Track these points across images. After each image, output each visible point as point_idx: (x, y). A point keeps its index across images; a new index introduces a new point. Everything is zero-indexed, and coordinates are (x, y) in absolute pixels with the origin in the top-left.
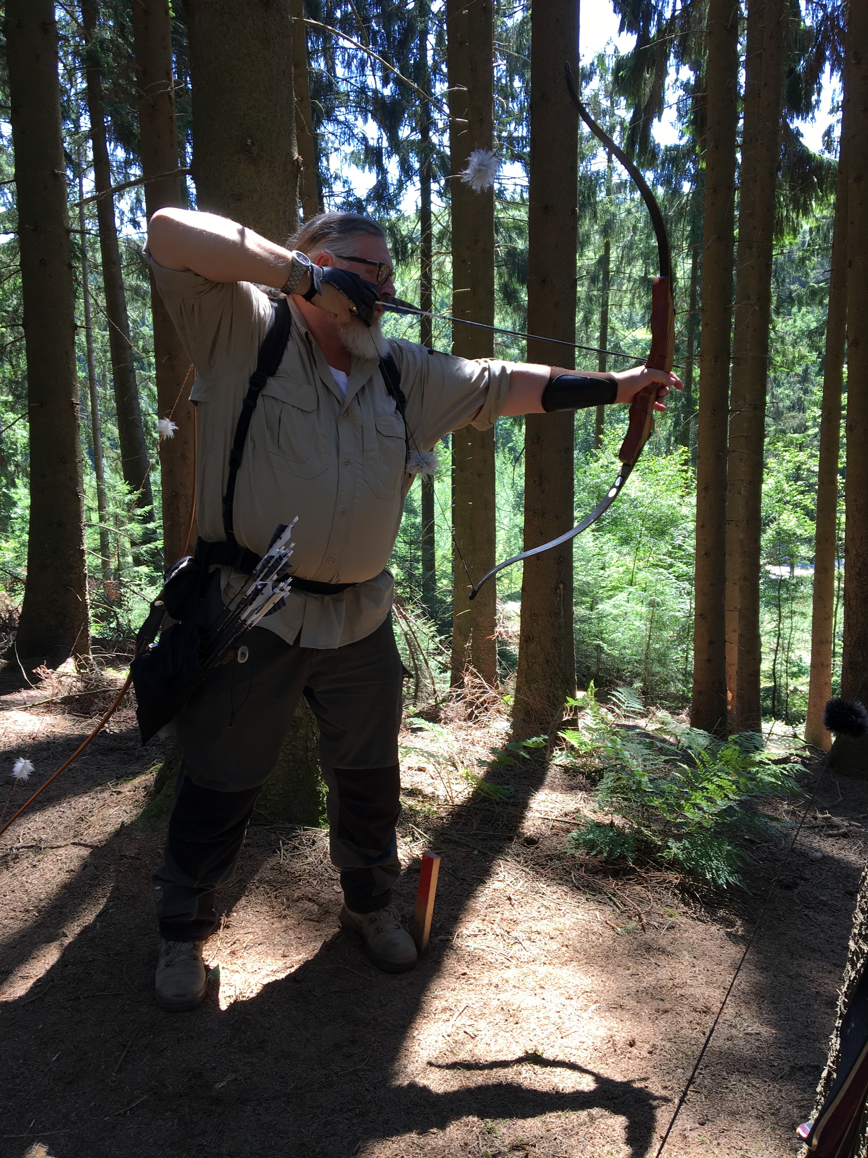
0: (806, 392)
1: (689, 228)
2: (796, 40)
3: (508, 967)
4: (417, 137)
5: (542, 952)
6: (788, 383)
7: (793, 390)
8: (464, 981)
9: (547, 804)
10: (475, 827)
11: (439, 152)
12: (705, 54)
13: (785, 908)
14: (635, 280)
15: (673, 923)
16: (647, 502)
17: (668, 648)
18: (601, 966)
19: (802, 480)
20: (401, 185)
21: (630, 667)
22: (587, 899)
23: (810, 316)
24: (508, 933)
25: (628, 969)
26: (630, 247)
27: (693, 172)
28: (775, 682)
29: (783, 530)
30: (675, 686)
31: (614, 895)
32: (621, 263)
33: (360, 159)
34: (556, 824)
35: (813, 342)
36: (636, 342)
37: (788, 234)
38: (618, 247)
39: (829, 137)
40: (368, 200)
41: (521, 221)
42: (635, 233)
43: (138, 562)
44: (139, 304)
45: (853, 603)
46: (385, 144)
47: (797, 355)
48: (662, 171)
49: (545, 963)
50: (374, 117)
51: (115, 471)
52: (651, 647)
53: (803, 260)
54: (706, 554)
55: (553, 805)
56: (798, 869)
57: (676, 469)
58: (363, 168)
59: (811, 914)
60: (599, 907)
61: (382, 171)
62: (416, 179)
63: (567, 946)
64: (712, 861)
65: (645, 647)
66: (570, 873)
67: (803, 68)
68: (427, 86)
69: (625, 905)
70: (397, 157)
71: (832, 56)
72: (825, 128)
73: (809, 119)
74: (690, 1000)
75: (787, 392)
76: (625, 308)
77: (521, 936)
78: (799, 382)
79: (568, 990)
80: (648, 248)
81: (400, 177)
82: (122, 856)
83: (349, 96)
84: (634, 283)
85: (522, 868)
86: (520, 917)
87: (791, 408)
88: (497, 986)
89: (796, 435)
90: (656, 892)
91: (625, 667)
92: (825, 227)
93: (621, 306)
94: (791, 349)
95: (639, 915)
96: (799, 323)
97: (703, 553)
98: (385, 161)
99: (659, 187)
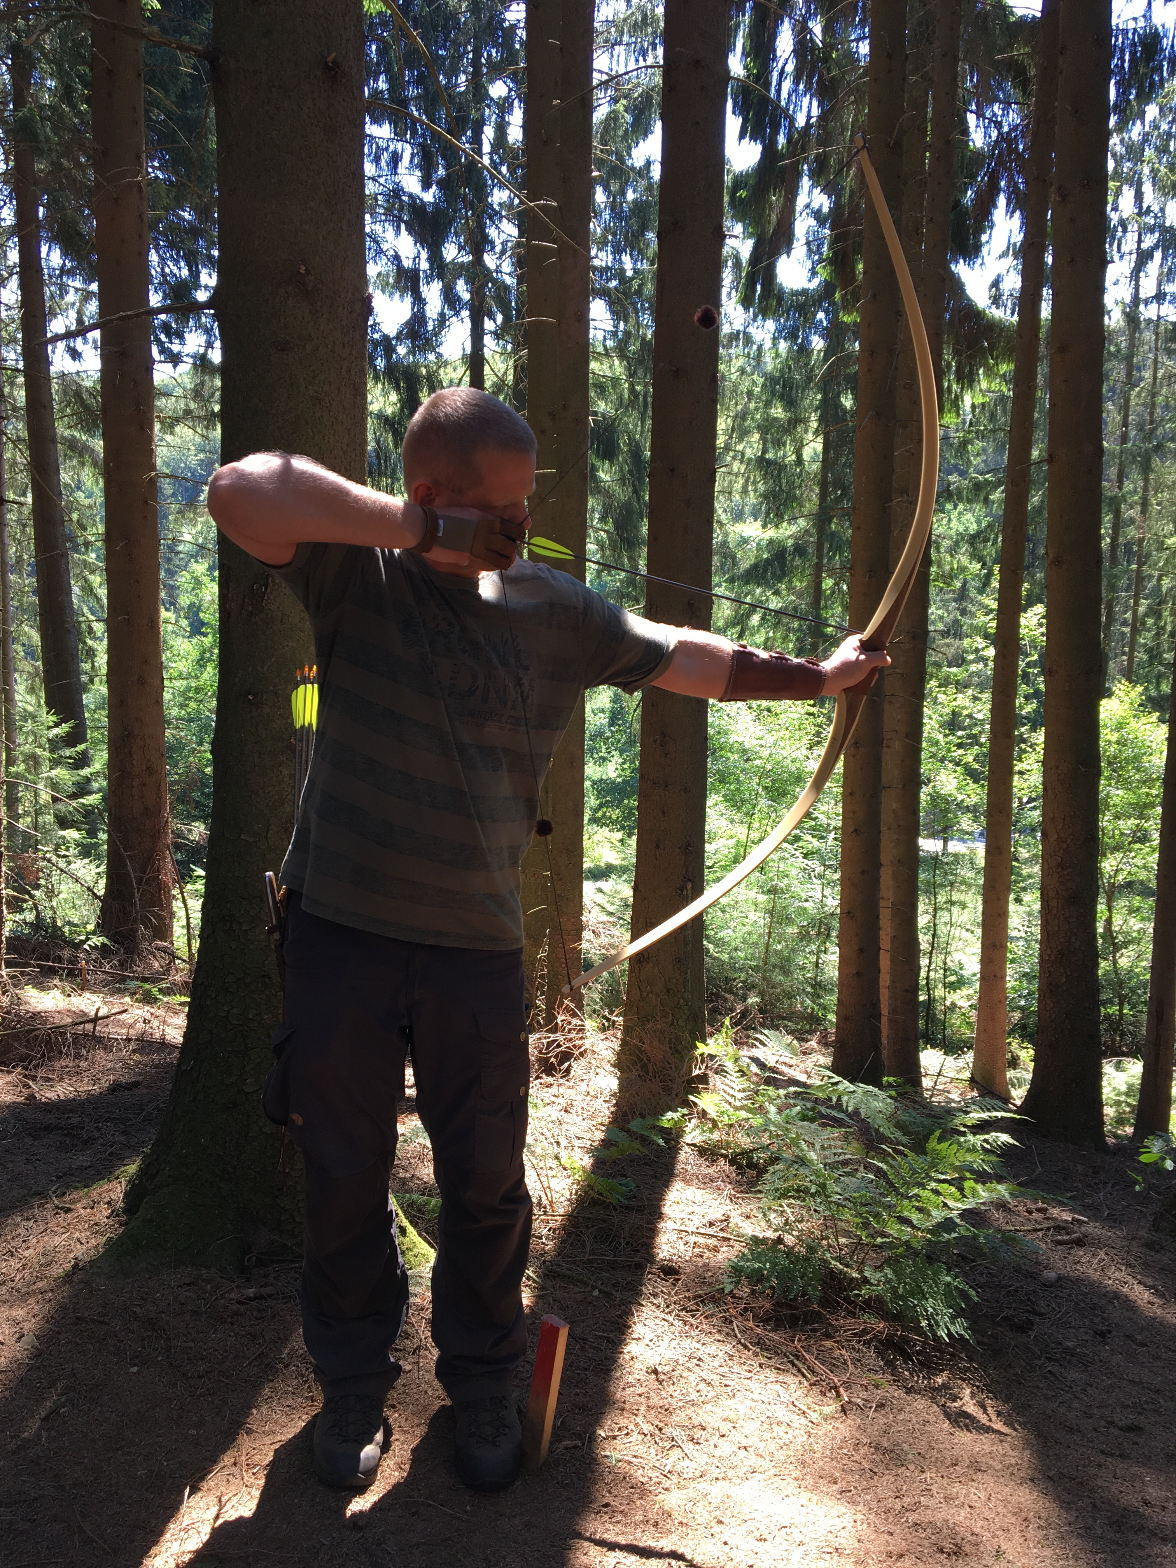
0: (964, 612)
1: (819, 397)
2: (962, 163)
3: (667, 1489)
4: (467, 259)
5: (710, 1461)
6: (941, 601)
7: (947, 610)
8: (606, 1517)
9: (682, 1206)
10: (588, 1249)
11: (495, 281)
12: (847, 176)
13: (1024, 1364)
14: (750, 459)
15: (882, 1398)
16: (765, 753)
17: (793, 950)
18: (796, 1479)
19: (964, 729)
20: (442, 321)
21: (743, 976)
22: (761, 1366)
23: (969, 516)
24: (660, 1430)
25: (835, 1483)
26: (742, 416)
27: (825, 324)
28: (929, 995)
29: (940, 796)
30: (802, 1003)
31: (797, 1357)
32: (731, 437)
33: (388, 283)
34: (701, 1240)
35: (975, 549)
36: (744, 541)
37: (950, 412)
38: (728, 416)
39: (998, 289)
40: (398, 337)
41: (603, 376)
42: (750, 400)
43: (63, 822)
44: (75, 462)
45: (1054, 904)
46: (424, 265)
47: (955, 567)
48: (787, 320)
49: (717, 1479)
50: (409, 230)
51: (31, 690)
52: (771, 949)
53: (964, 443)
54: (856, 830)
55: (691, 1210)
56: (1029, 1299)
57: (803, 712)
58: (391, 294)
59: (1056, 1369)
60: (781, 1378)
61: (419, 300)
62: (465, 313)
63: (745, 1448)
64: (927, 1299)
65: (762, 948)
66: (731, 1322)
67: (972, 201)
68: (481, 192)
69: (813, 1372)
70: (441, 284)
71: (1008, 187)
72: (992, 278)
73: (977, 265)
74: (929, 1531)
75: (940, 612)
76: (737, 497)
77: (677, 1433)
78: (955, 600)
79: (758, 1525)
80: (767, 420)
81: (443, 309)
82: (78, 1318)
83: (377, 200)
84: (748, 464)
85: (662, 1315)
86: (673, 1401)
87: (945, 634)
88: (656, 1525)
89: (954, 670)
90: (854, 1348)
91: (736, 975)
92: (992, 404)
93: (730, 493)
94: (948, 557)
95: (836, 1388)
96: (954, 524)
97: (851, 829)
98: (424, 289)
99: (782, 341)
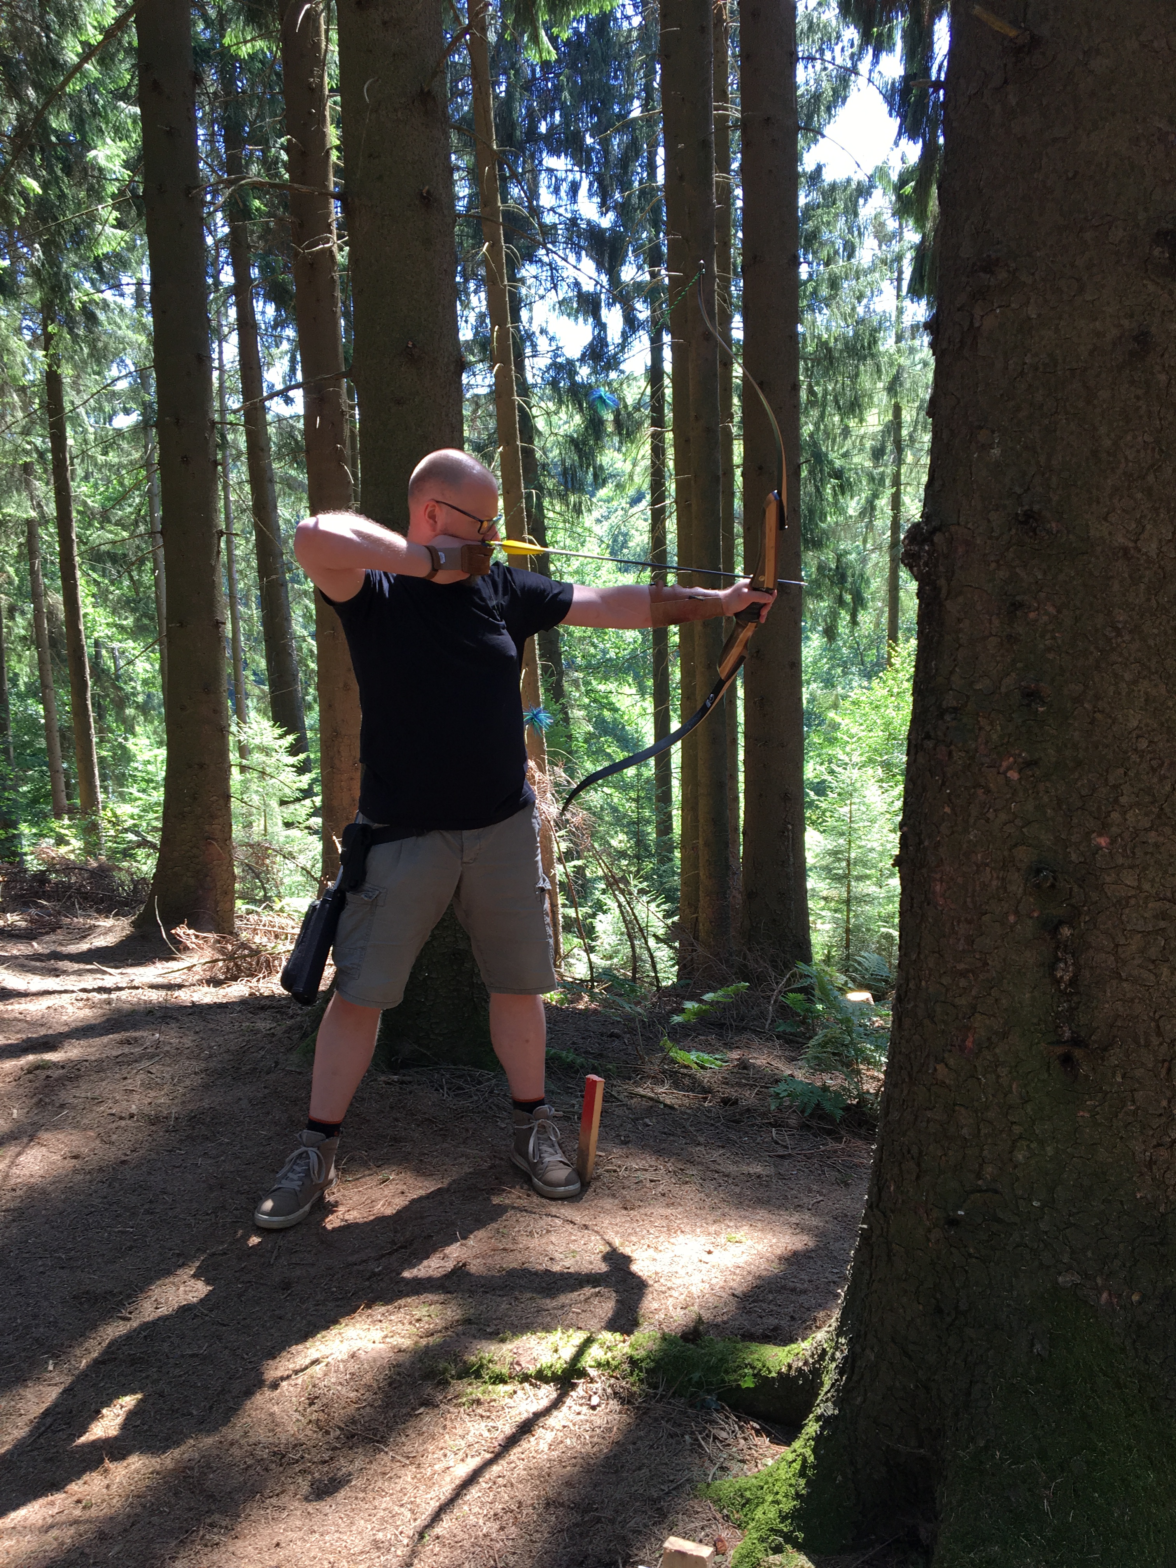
24: (682, 1170)
33: (572, 308)
46: (604, 289)
50: (590, 255)
58: (576, 318)
61: (601, 325)
62: (644, 333)
70: (620, 307)
81: (624, 331)
83: (557, 229)
85: (712, 1122)
98: (604, 312)
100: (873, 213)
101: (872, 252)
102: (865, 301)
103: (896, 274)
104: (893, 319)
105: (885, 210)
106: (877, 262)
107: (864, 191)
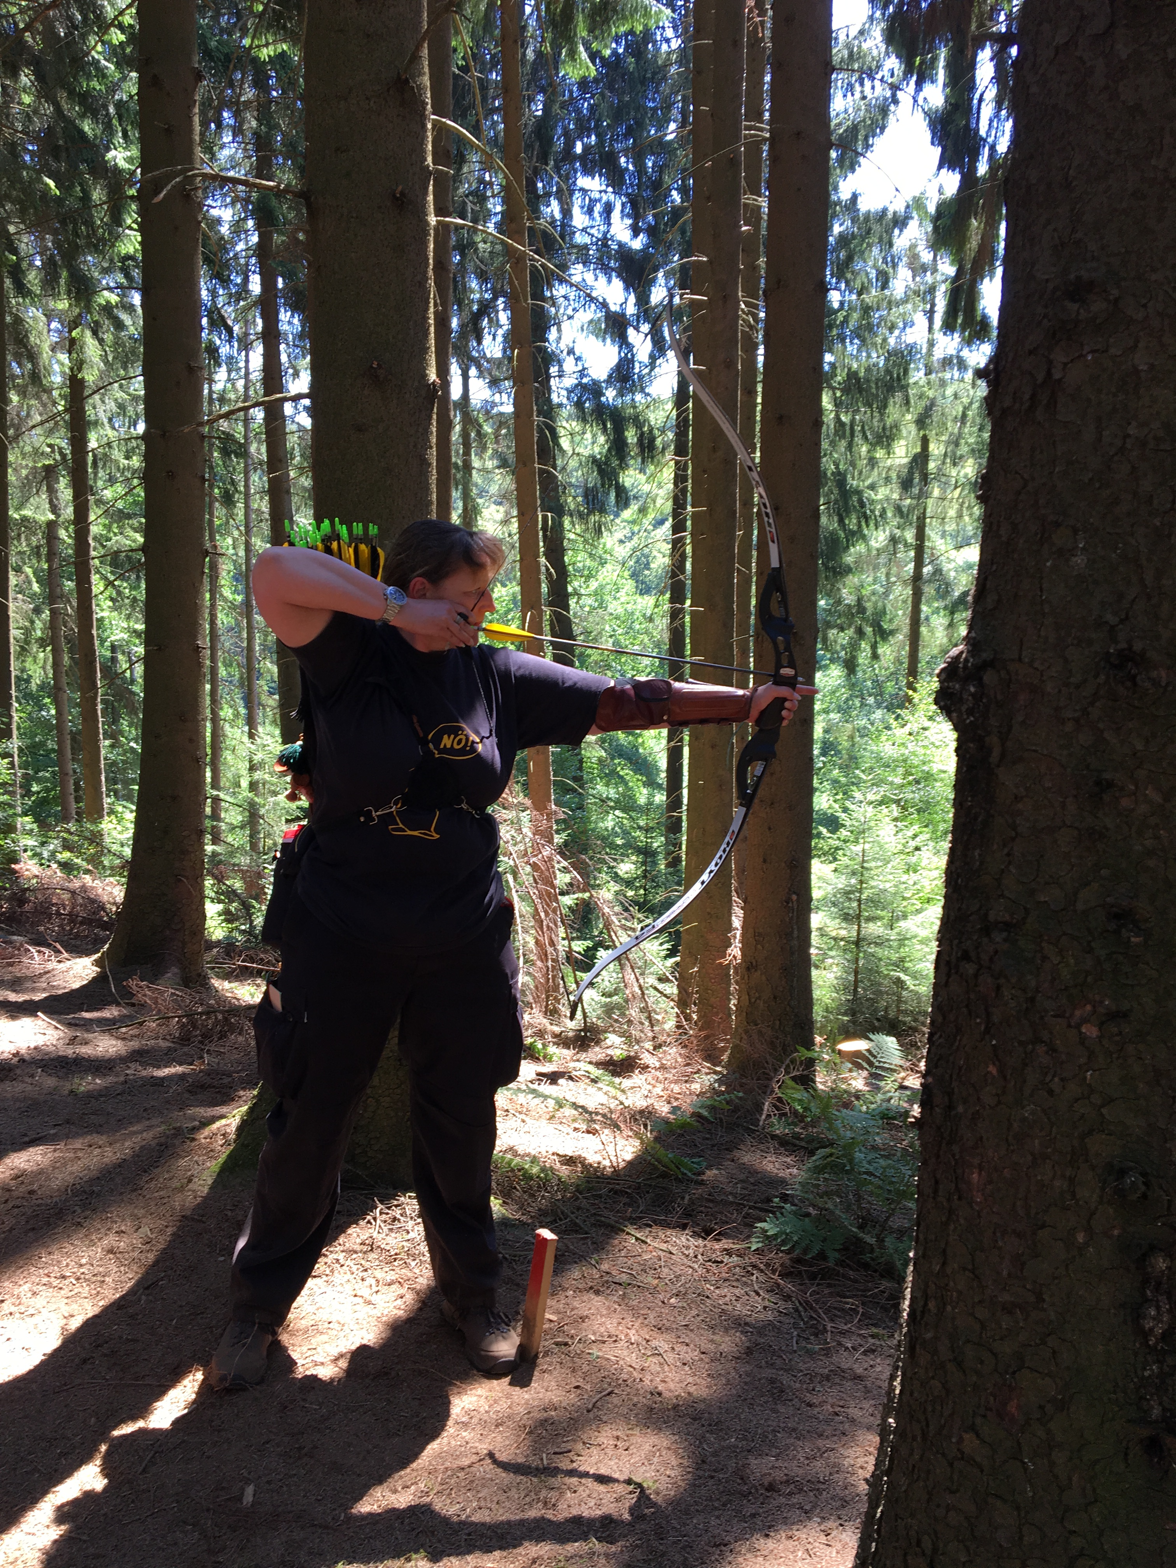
14: (964, 485)
15: (873, 1345)
20: (652, 363)
22: (765, 1308)
24: (647, 1341)
26: (956, 442)
31: (802, 1304)
32: (944, 463)
33: (600, 329)
38: (939, 442)
42: (964, 424)
46: (631, 309)
58: (604, 340)
61: (626, 345)
66: (752, 1274)
70: (648, 327)
76: (950, 521)
80: (981, 444)
81: (651, 352)
83: (588, 250)
84: (963, 489)
85: (689, 1263)
93: (943, 519)
98: (630, 333)
100: (908, 244)
101: (905, 284)
102: (897, 332)
103: (928, 306)
104: (924, 351)
105: (919, 242)
106: (910, 293)
107: (901, 222)
